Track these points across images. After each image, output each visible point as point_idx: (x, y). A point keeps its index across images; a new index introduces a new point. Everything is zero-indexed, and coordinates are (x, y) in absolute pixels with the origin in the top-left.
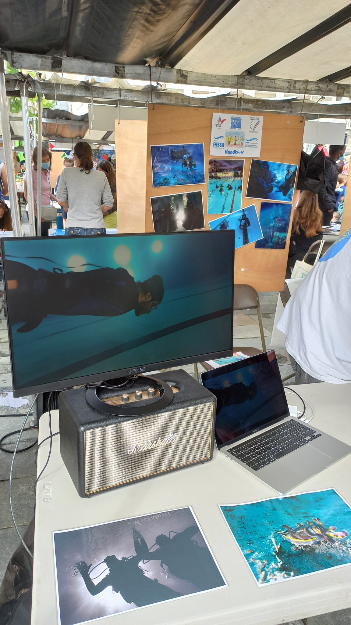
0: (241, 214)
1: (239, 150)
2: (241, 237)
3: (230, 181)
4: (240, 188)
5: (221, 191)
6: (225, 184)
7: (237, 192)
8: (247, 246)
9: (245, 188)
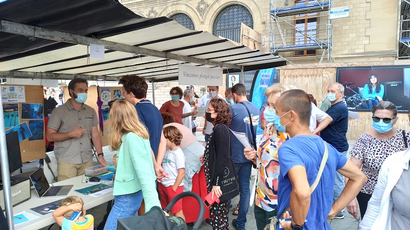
0: (20, 126)
1: (15, 99)
2: (22, 136)
3: (12, 113)
4: (18, 115)
5: (8, 117)
6: (10, 115)
7: (17, 117)
8: (25, 140)
9: (20, 115)
